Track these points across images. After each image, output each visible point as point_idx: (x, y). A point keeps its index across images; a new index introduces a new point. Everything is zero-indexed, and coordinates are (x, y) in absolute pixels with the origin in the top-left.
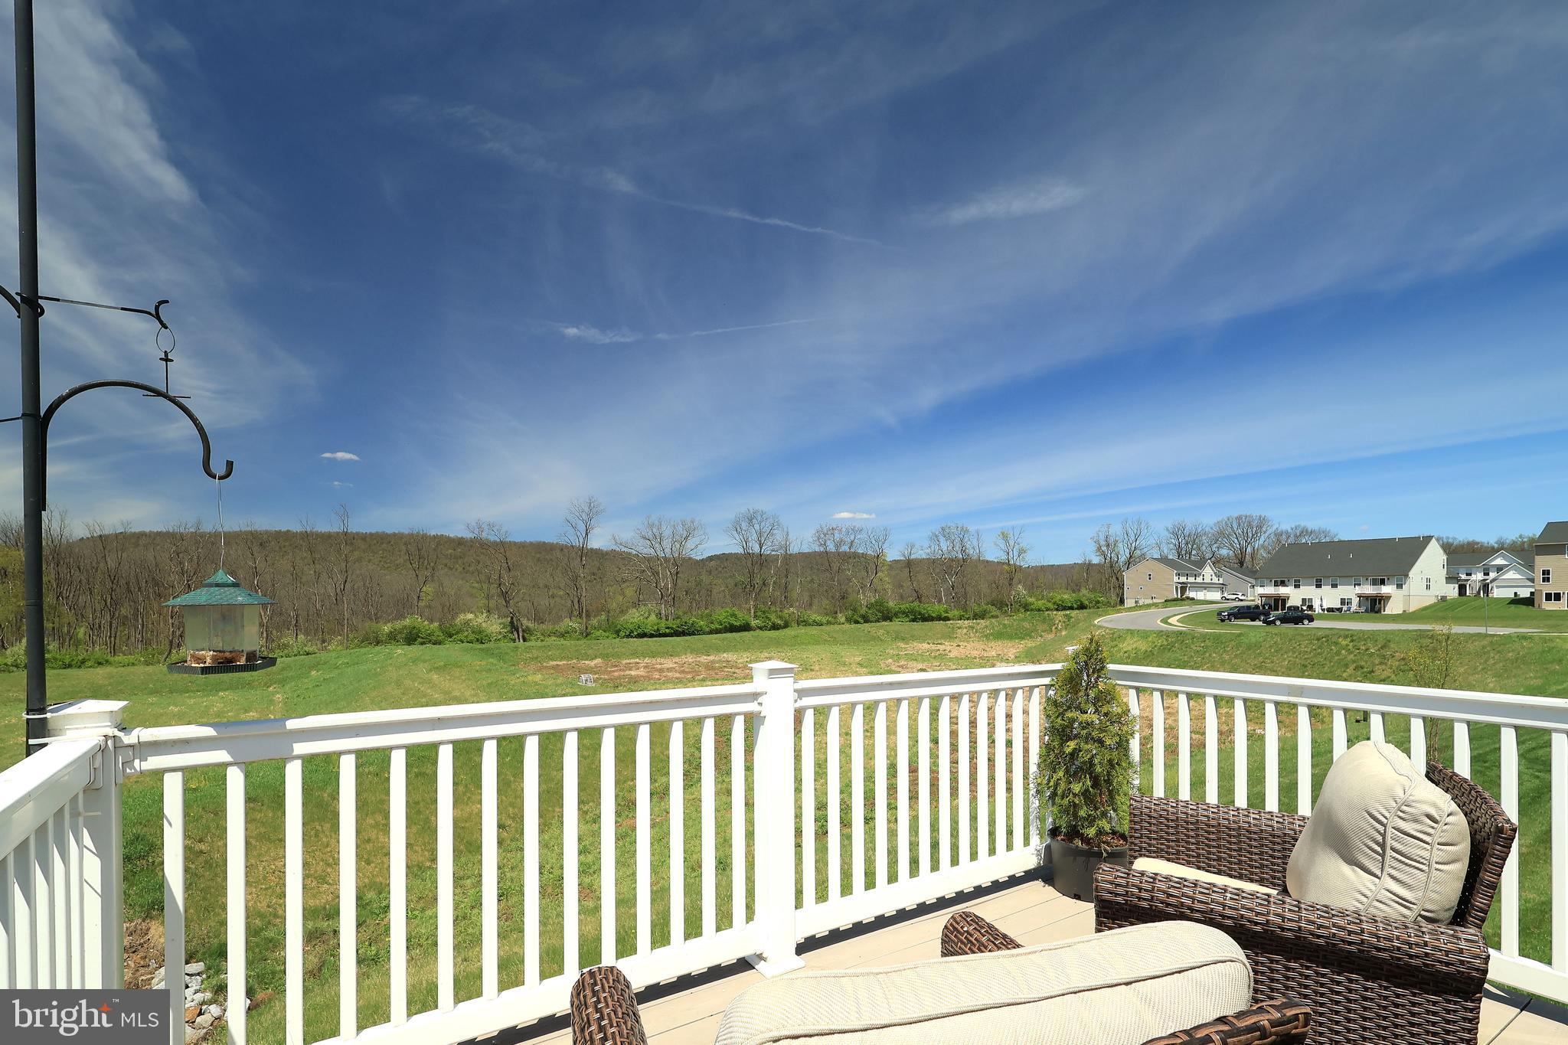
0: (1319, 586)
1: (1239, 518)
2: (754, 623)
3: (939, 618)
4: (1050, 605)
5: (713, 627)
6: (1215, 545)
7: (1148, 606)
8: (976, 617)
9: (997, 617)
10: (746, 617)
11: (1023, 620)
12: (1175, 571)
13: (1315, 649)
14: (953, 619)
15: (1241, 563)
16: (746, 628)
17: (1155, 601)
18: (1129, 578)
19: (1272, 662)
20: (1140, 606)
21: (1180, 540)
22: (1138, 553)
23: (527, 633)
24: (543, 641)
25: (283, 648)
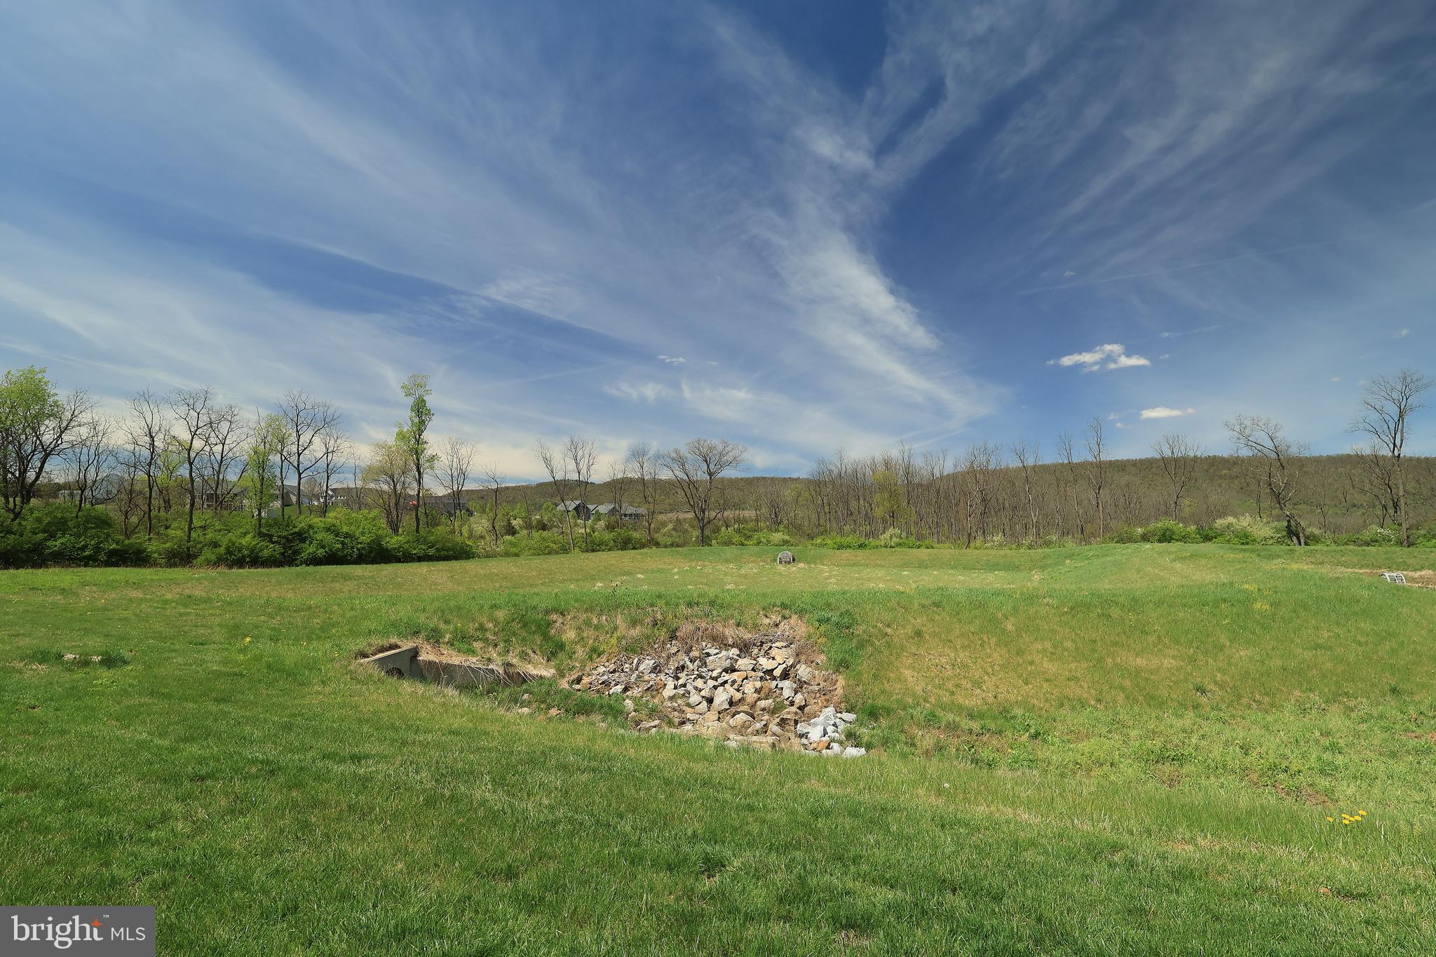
23: (1310, 540)
24: (1334, 547)
25: (1048, 544)
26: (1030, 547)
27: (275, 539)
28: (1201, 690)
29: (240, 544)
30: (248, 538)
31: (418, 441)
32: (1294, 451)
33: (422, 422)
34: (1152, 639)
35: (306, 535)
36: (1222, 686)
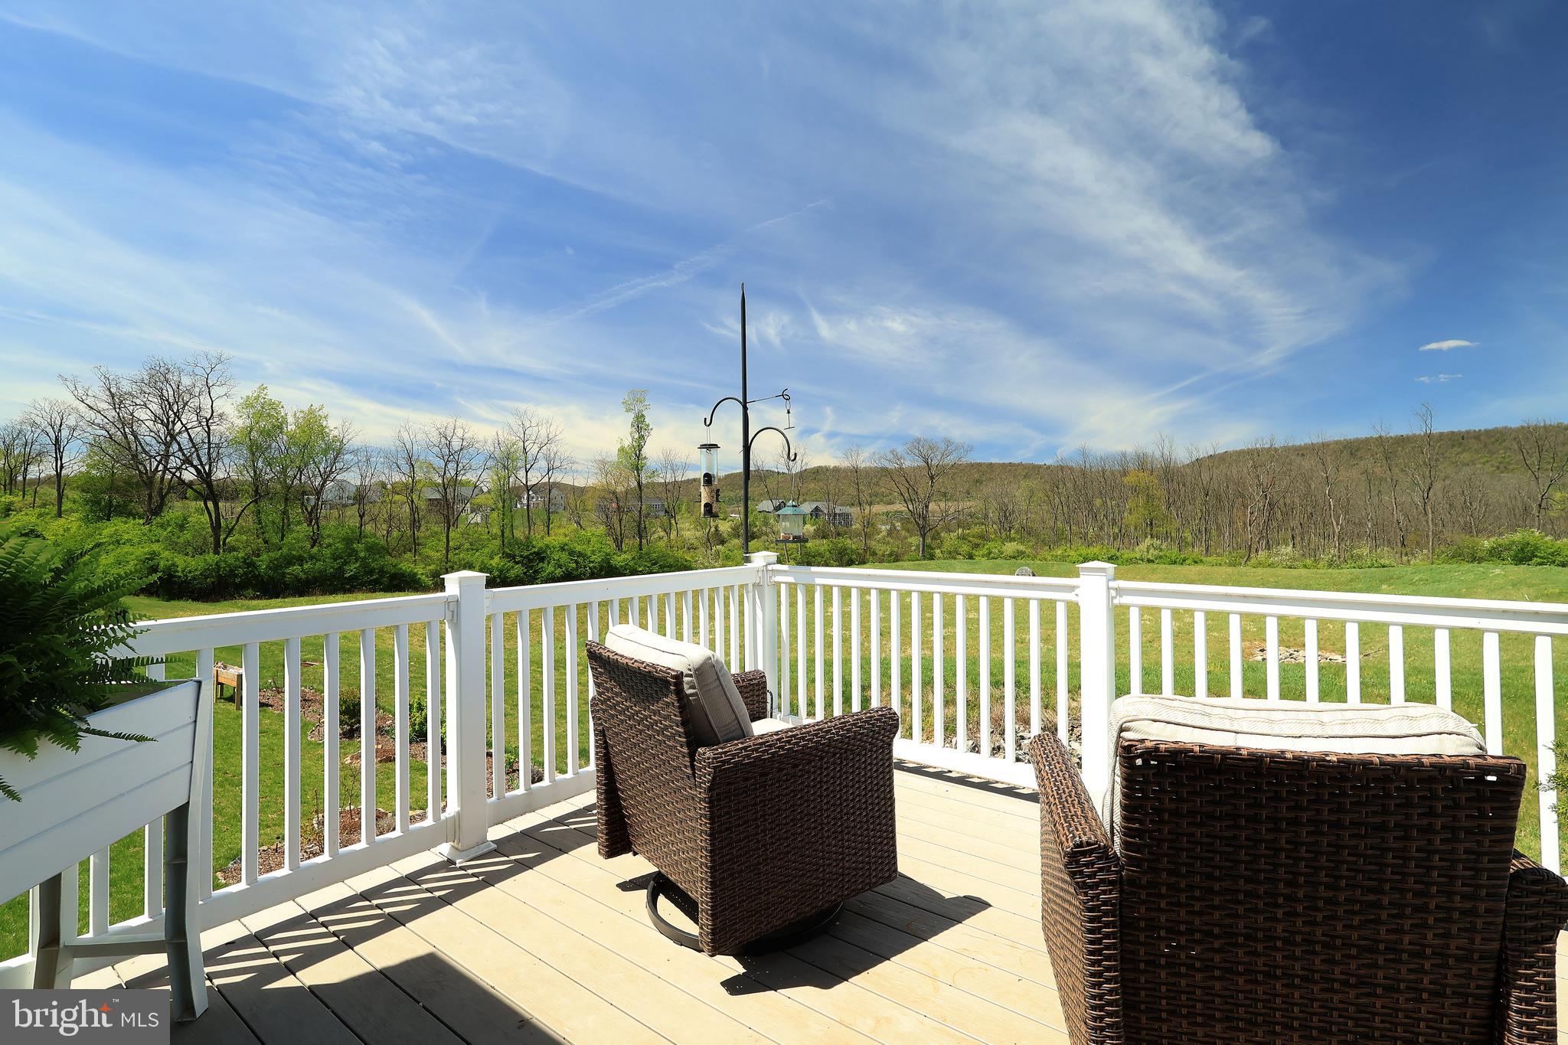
25: (1356, 559)
26: (1331, 563)
27: (518, 559)
29: (491, 565)
30: (496, 559)
31: (638, 457)
33: (642, 437)
35: (544, 555)
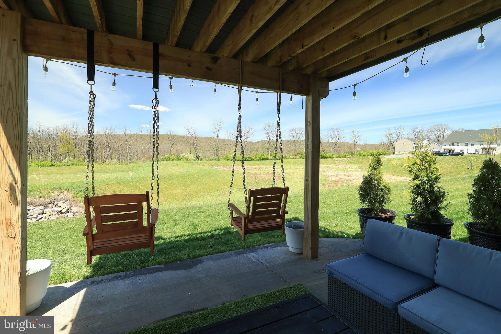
0: (467, 145)
1: (438, 125)
2: (270, 158)
3: (330, 158)
4: (369, 154)
5: (257, 159)
6: (429, 135)
7: (403, 154)
8: (342, 157)
9: (350, 157)
10: (267, 156)
11: (359, 158)
12: (413, 142)
13: (462, 161)
14: (335, 158)
15: (439, 141)
16: (267, 159)
17: (406, 152)
18: (396, 145)
19: (445, 166)
20: (400, 154)
21: (416, 133)
22: (400, 137)
23: (201, 160)
24: (206, 161)
25: (133, 162)
26: (127, 164)
28: (186, 196)
32: (199, 136)
34: (175, 186)
36: (190, 194)
